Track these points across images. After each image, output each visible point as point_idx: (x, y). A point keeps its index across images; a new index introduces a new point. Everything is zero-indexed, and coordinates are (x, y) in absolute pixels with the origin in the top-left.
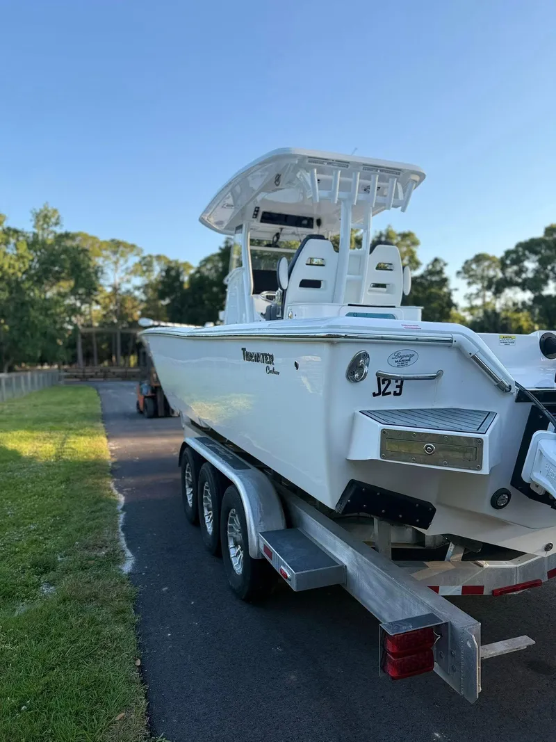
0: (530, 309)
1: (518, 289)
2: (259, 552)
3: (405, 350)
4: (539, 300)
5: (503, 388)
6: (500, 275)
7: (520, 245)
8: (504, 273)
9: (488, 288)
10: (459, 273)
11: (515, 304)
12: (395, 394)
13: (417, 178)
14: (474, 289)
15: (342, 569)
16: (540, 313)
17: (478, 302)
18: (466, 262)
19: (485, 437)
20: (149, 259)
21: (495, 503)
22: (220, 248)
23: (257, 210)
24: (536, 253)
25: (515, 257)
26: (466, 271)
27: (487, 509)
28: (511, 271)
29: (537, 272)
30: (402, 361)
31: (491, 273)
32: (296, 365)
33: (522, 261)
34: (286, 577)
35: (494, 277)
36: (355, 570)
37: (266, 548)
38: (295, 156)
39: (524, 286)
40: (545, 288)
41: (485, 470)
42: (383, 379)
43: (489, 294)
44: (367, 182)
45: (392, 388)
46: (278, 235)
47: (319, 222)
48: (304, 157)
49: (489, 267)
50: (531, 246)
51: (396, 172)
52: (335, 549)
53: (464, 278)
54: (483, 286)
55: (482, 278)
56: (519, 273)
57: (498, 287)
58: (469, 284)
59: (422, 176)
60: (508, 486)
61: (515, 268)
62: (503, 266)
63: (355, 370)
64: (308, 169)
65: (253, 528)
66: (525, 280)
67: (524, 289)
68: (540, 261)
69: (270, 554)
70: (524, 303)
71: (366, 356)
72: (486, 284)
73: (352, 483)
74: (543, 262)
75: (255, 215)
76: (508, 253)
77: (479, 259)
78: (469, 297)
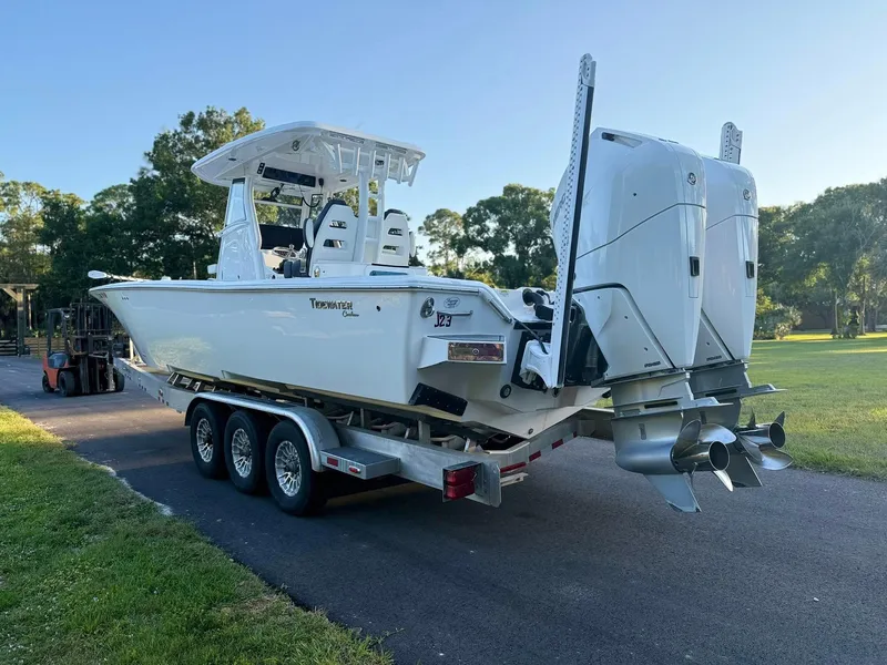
0: (491, 269)
1: (480, 249)
2: (322, 466)
3: (453, 297)
4: (500, 260)
5: (507, 321)
6: (462, 233)
7: (481, 203)
8: (466, 232)
9: (452, 246)
10: (420, 228)
11: (477, 265)
12: (447, 326)
13: (419, 157)
14: (436, 247)
15: (397, 461)
16: (501, 275)
17: (441, 261)
18: (428, 217)
19: (505, 343)
20: (12, 186)
21: (503, 395)
22: (132, 181)
23: (262, 165)
24: (497, 213)
25: (475, 216)
26: (428, 226)
27: (498, 399)
28: (473, 229)
29: (497, 232)
30: (452, 304)
31: (454, 231)
32: (378, 308)
33: (484, 221)
34: (357, 472)
35: (457, 234)
36: (408, 459)
37: (330, 460)
38: (319, 130)
39: (485, 246)
40: (506, 249)
41: (505, 361)
42: (441, 316)
43: (452, 253)
44: (381, 158)
45: (445, 322)
46: (277, 190)
47: (321, 182)
48: (327, 132)
49: (451, 223)
50: (491, 205)
51: (401, 151)
52: (389, 450)
53: (425, 234)
54: (445, 245)
55: (445, 235)
56: (480, 232)
57: (461, 246)
58: (431, 241)
59: (423, 155)
60: (509, 383)
61: (477, 227)
62: (466, 226)
63: (426, 310)
64: (334, 143)
65: (314, 448)
66: (487, 240)
67: (486, 250)
68: (500, 221)
69: (335, 462)
70: (485, 263)
71: (432, 301)
72: (448, 242)
73: (420, 385)
74: (503, 222)
75: (260, 171)
76: (470, 211)
77: (441, 214)
78: (431, 256)
